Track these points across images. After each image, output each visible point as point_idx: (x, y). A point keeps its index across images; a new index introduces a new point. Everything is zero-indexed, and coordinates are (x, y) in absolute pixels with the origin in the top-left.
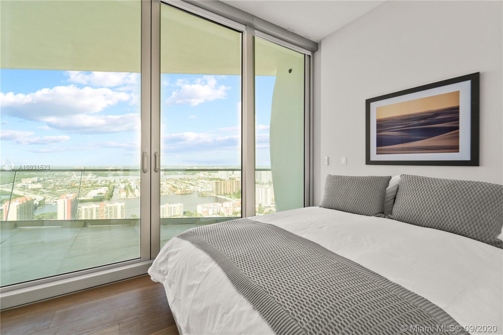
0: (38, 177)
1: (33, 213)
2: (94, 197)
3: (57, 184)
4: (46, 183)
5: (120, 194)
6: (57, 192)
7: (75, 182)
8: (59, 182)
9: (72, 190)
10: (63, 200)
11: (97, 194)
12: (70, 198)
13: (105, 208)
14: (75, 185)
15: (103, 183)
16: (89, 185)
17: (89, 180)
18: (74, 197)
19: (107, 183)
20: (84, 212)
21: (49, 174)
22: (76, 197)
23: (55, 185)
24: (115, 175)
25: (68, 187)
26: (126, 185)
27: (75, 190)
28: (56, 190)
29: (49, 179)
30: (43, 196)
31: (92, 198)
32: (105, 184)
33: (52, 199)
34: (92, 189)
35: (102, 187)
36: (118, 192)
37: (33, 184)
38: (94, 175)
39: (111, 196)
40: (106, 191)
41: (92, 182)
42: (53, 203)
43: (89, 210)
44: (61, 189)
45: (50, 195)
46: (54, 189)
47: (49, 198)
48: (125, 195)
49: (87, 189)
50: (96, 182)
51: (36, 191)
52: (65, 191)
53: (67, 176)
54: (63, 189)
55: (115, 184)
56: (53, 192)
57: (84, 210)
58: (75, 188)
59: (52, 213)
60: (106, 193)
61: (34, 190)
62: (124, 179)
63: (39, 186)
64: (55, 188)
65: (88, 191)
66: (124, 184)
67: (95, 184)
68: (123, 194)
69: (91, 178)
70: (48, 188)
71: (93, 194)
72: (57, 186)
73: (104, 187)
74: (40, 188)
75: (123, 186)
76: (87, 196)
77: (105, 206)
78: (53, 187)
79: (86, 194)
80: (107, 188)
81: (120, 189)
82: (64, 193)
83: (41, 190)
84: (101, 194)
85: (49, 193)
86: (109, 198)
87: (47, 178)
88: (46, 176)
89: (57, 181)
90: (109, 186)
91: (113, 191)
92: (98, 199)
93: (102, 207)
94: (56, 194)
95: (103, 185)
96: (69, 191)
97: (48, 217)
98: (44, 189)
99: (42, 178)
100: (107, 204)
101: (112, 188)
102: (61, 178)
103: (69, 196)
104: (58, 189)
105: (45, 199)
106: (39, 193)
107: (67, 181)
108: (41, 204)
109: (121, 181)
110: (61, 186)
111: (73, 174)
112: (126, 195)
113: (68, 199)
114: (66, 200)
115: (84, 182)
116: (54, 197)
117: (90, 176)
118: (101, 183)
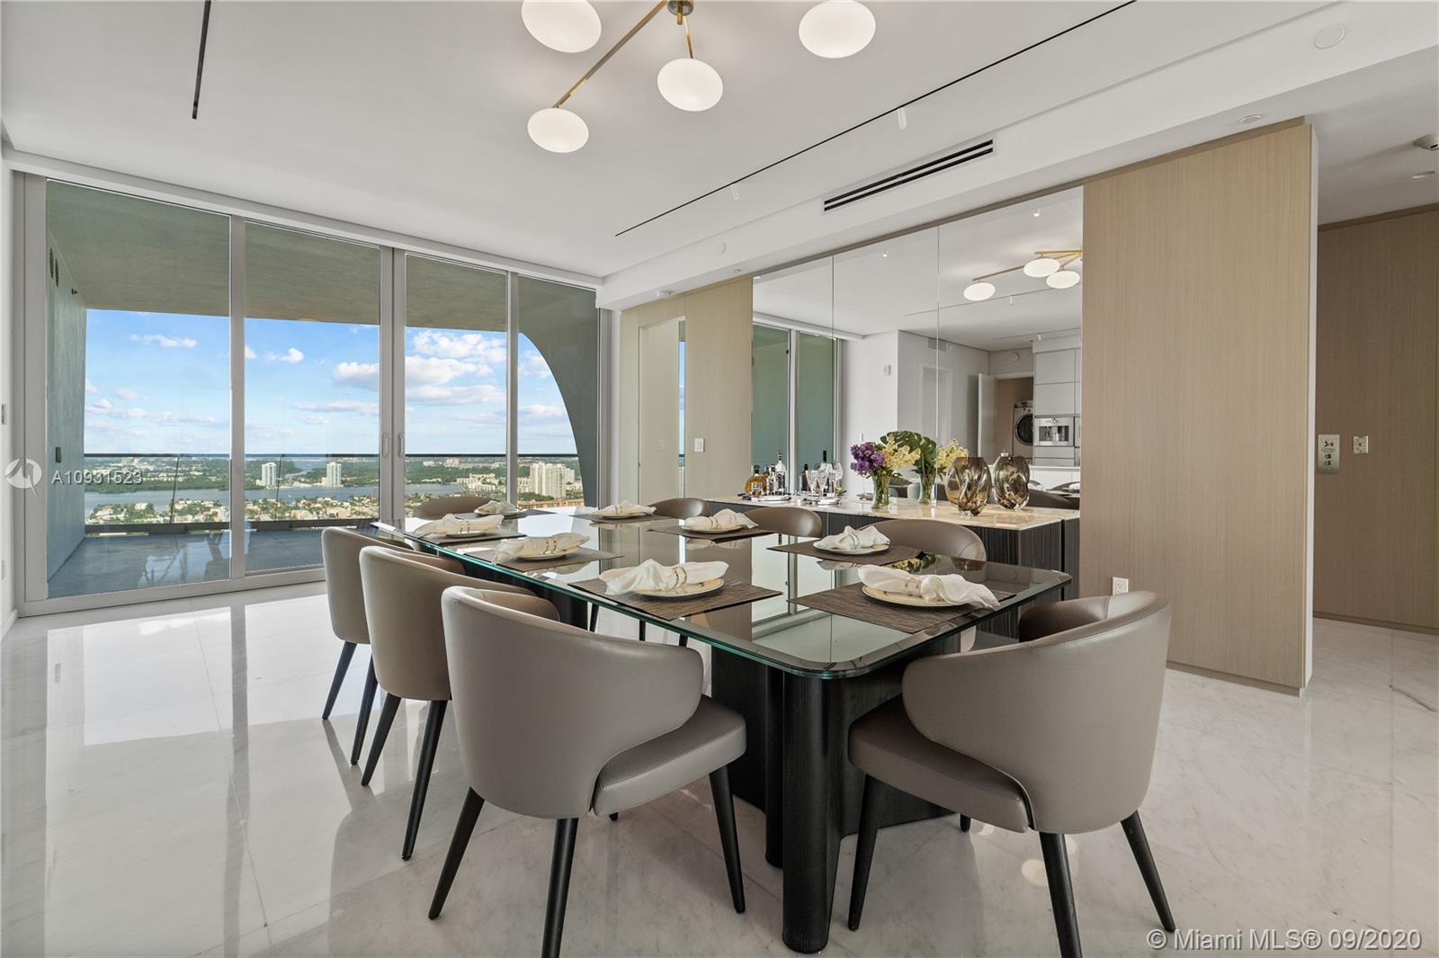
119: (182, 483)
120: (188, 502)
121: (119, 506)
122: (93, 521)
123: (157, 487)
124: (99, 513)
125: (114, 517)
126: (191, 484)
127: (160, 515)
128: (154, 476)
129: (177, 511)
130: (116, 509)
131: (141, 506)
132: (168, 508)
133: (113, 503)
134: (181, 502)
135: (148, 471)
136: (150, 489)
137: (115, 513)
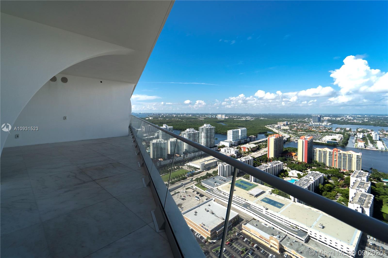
0: (287, 122)
1: (283, 146)
2: (328, 142)
3: (299, 127)
4: (292, 126)
5: (356, 143)
6: (299, 134)
7: (312, 127)
8: (300, 126)
9: (310, 133)
10: (302, 140)
11: (331, 139)
12: (307, 140)
13: (338, 154)
14: (312, 129)
15: (338, 130)
16: (324, 131)
17: (324, 127)
18: (311, 139)
19: (342, 131)
20: (318, 152)
21: (294, 120)
22: (312, 139)
23: (297, 128)
24: (352, 123)
25: (307, 131)
26: (364, 135)
27: (312, 133)
28: (298, 132)
29: (294, 123)
30: (289, 135)
31: (326, 142)
32: (340, 132)
33: (295, 138)
34: (327, 135)
35: (336, 134)
36: (354, 141)
37: (284, 126)
38: (329, 123)
39: (346, 143)
40: (340, 138)
41: (327, 128)
42: (295, 141)
43: (323, 153)
44: (301, 132)
45: (294, 135)
46: (296, 131)
47: (293, 137)
48: (363, 145)
49: (321, 134)
50: (331, 129)
51: (285, 131)
52: (304, 133)
53: (306, 122)
54: (303, 131)
55: (351, 133)
56: (296, 133)
57: (318, 151)
58: (312, 132)
59: (294, 148)
60: (341, 140)
61: (284, 130)
62: (363, 129)
63: (287, 128)
64: (298, 130)
65: (323, 136)
66: (362, 134)
67: (329, 131)
68: (361, 144)
69: (326, 125)
70: (293, 129)
71: (327, 139)
72: (299, 129)
73: (338, 134)
74: (288, 129)
75: (360, 136)
76: (322, 140)
77: (338, 152)
78: (296, 130)
79: (321, 138)
80: (342, 135)
81: (356, 138)
82: (304, 135)
83: (288, 131)
84: (335, 140)
85: (293, 133)
86: (343, 145)
87: (292, 123)
88: (291, 121)
89: (299, 125)
90: (343, 134)
91: (348, 139)
92: (332, 145)
93: (335, 153)
94: (298, 135)
95: (337, 132)
96: (307, 134)
97: (292, 151)
98: (290, 130)
99: (289, 122)
100: (340, 151)
101: (347, 136)
102: (302, 123)
103: (306, 138)
104: (299, 131)
105: (290, 137)
106: (287, 133)
107: (306, 126)
108: (288, 140)
109: (359, 130)
110: (301, 129)
111: (311, 121)
112: (365, 145)
113: (305, 140)
114: (304, 141)
115: (319, 128)
116: (297, 137)
117: (325, 123)
118: (335, 130)
119: (361, 123)
120: (362, 129)
121: (342, 128)
122: (335, 131)
123: (353, 124)
124: (337, 130)
125: (341, 131)
126: (364, 124)
127: (353, 132)
128: (352, 121)
129: (358, 131)
130: (341, 129)
131: (348, 129)
132: (356, 130)
133: (340, 127)
134: (360, 129)
135: (351, 119)
136: (351, 124)
137: (341, 130)
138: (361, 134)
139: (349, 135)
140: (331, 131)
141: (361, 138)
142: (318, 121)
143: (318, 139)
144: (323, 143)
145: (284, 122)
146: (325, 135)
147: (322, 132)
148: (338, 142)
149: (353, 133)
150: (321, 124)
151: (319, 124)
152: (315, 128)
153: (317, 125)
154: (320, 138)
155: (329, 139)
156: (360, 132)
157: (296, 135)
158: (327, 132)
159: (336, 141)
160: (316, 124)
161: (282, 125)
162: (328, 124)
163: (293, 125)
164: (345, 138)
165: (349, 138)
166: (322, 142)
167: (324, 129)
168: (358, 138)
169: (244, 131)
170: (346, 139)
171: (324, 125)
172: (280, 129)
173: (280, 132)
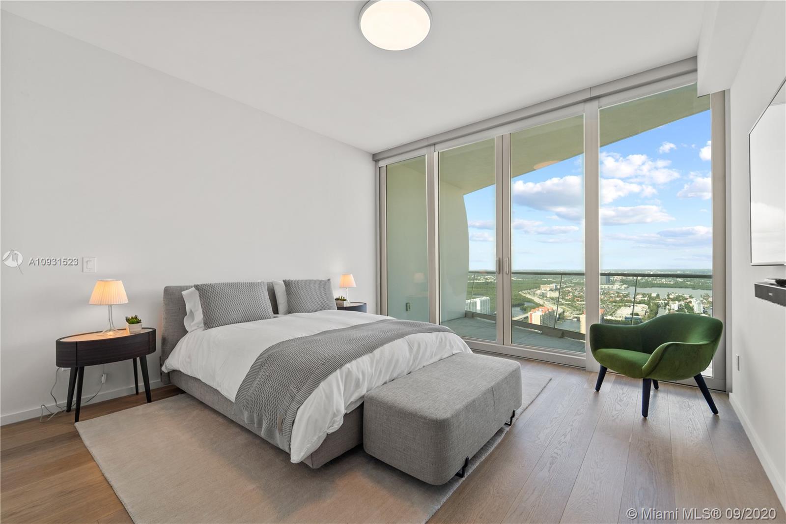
138: (675, 303)
139: (658, 306)
140: (628, 299)
141: (676, 311)
142: (606, 283)
143: (610, 313)
144: (617, 321)
145: (552, 284)
146: (620, 307)
147: (615, 302)
148: (642, 319)
149: (663, 302)
150: (611, 286)
151: (609, 287)
152: (602, 294)
153: (605, 289)
154: (612, 311)
155: (627, 314)
156: (673, 300)
157: (573, 308)
158: (622, 301)
159: (639, 317)
160: (603, 287)
161: (548, 289)
162: (623, 287)
163: (567, 289)
164: (651, 311)
165: (658, 310)
166: (616, 319)
167: (618, 297)
168: (671, 309)
169: (486, 303)
170: (654, 312)
171: (617, 289)
172: (546, 296)
173: (546, 302)
